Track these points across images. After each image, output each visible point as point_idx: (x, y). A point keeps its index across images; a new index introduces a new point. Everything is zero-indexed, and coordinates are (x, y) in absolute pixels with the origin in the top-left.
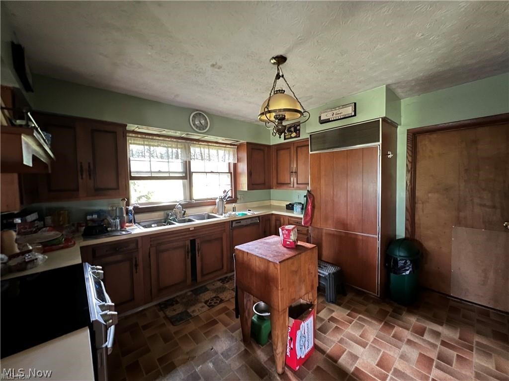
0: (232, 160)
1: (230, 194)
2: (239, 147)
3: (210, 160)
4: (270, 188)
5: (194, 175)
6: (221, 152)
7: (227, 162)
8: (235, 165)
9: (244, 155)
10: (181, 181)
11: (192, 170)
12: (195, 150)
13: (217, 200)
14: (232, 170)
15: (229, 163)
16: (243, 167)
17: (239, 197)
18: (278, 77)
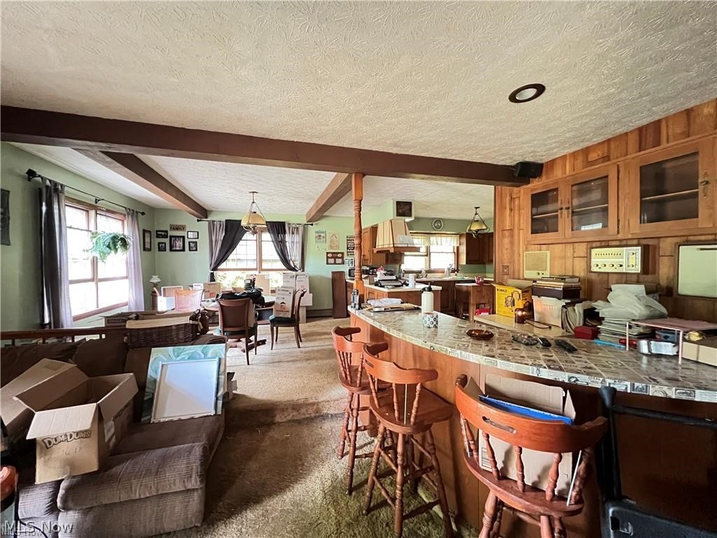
0: (456, 244)
1: (453, 267)
2: (461, 236)
3: (441, 244)
4: (484, 263)
5: (432, 254)
6: (449, 239)
7: (452, 245)
8: (458, 247)
9: (464, 240)
10: (424, 258)
11: (431, 251)
12: (433, 239)
13: (446, 270)
14: (456, 251)
15: (454, 247)
16: (463, 249)
17: (460, 269)
18: (476, 214)
